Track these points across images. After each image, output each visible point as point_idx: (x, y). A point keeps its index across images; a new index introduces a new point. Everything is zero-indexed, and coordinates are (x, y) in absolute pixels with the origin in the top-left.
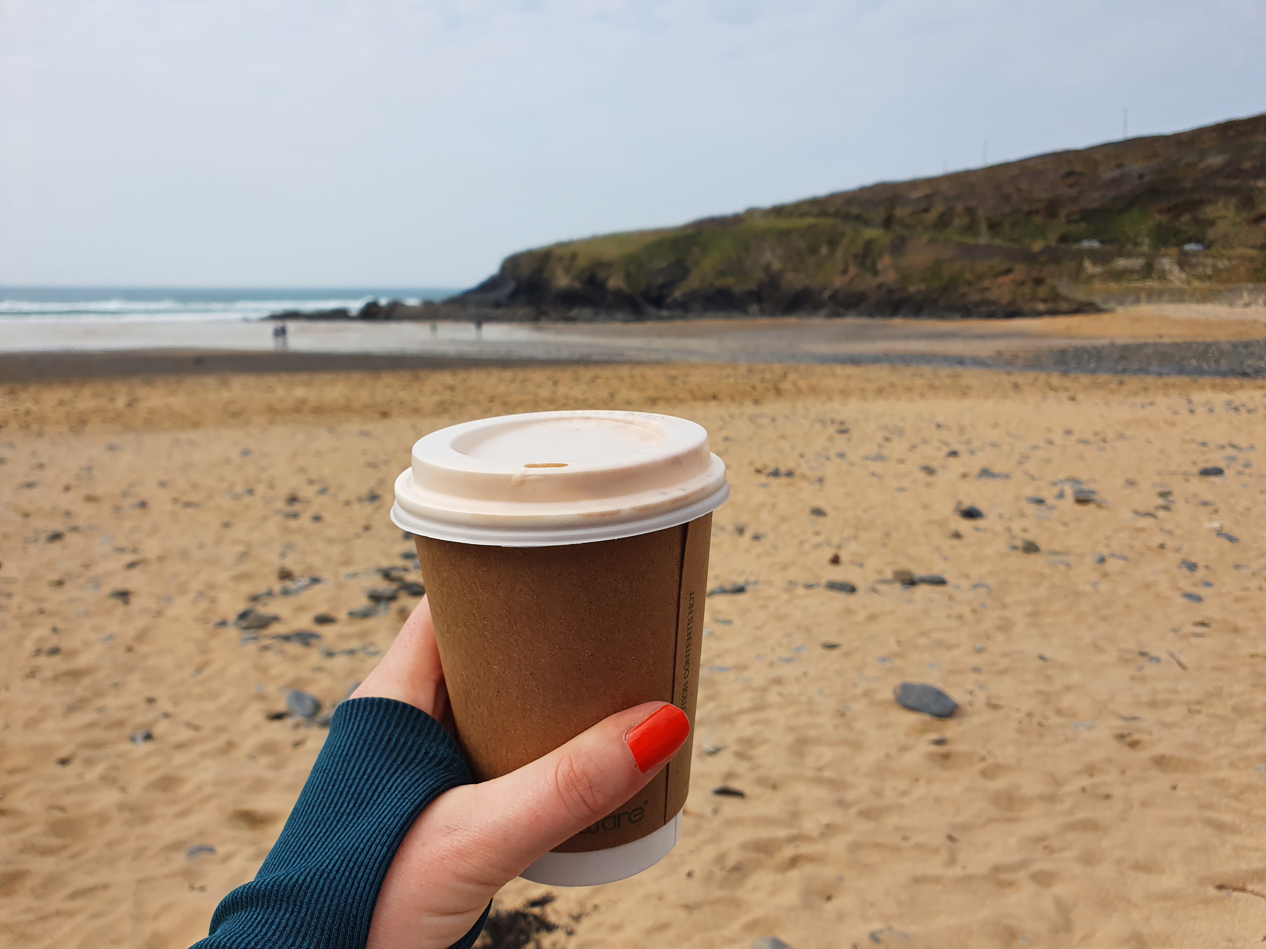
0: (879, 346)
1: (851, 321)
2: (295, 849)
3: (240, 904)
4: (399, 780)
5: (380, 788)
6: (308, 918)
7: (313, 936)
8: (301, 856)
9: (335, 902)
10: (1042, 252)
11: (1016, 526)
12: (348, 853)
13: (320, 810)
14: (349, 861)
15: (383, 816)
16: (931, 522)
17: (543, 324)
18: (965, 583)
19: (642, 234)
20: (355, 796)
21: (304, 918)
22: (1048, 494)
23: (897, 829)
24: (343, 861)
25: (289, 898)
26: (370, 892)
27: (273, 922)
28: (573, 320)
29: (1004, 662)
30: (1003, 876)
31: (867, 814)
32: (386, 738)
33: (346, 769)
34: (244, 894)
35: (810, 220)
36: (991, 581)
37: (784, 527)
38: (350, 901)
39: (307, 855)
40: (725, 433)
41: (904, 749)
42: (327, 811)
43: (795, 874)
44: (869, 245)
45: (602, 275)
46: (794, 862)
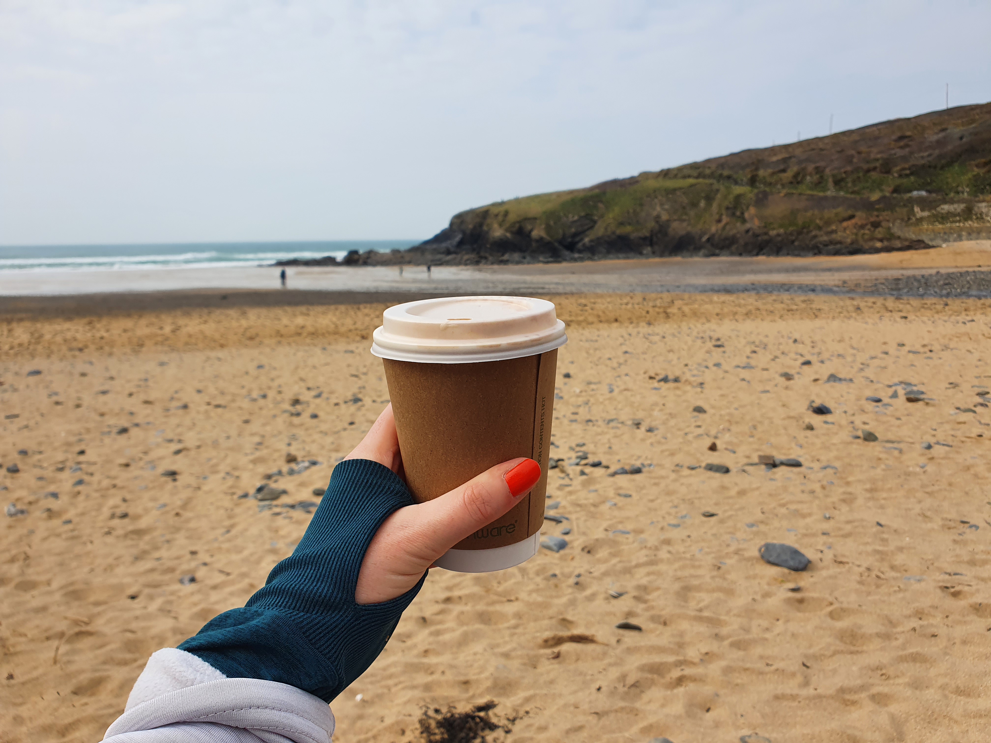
0: (748, 279)
1: (724, 259)
2: (314, 540)
3: (284, 568)
4: (373, 502)
5: (363, 507)
6: (324, 572)
7: (327, 581)
8: (318, 543)
9: (339, 563)
10: (878, 201)
11: (858, 420)
12: (345, 539)
13: (327, 520)
14: (346, 543)
15: (364, 520)
16: (790, 417)
17: (481, 266)
18: (816, 466)
19: (559, 194)
20: (348, 511)
21: (321, 573)
22: (884, 395)
23: (761, 657)
24: (342, 543)
25: (312, 563)
26: (358, 558)
27: (304, 575)
28: (505, 262)
29: (848, 528)
30: (847, 697)
31: (737, 645)
32: (365, 481)
33: (342, 497)
34: (287, 563)
35: (691, 181)
36: (837, 464)
37: (672, 422)
38: (347, 563)
39: (321, 542)
40: (624, 348)
41: (766, 595)
42: (332, 520)
43: (681, 690)
44: (738, 197)
45: (529, 227)
46: (680, 681)
